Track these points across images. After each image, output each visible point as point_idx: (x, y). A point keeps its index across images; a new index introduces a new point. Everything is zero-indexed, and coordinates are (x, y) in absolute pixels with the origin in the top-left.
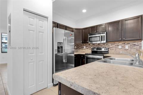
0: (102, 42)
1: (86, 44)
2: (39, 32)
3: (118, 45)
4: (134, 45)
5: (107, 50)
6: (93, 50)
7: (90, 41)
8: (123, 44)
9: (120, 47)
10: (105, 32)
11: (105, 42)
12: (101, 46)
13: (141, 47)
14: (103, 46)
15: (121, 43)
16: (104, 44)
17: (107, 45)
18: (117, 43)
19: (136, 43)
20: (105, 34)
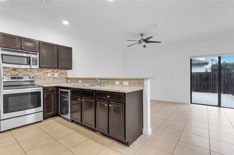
0: (33, 67)
3: (47, 73)
4: (62, 73)
7: (3, 62)
8: (52, 71)
9: (49, 75)
10: (38, 54)
11: (37, 67)
12: (20, 72)
13: (67, 75)
14: (24, 72)
15: (50, 71)
16: (26, 70)
17: (31, 71)
18: (45, 70)
19: (64, 71)
20: (37, 56)
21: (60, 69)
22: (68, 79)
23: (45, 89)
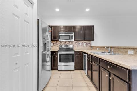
0: (71, 40)
1: (53, 42)
2: (25, 21)
3: (79, 43)
4: (88, 43)
5: (73, 47)
6: (61, 47)
7: (60, 39)
8: (82, 42)
9: (81, 44)
10: (74, 33)
11: (73, 40)
12: (68, 43)
13: (91, 45)
14: (69, 43)
15: (81, 42)
16: (70, 42)
17: (72, 42)
18: (79, 42)
19: (89, 42)
20: (73, 34)
21: (86, 40)
22: (91, 47)
23: (76, 53)
